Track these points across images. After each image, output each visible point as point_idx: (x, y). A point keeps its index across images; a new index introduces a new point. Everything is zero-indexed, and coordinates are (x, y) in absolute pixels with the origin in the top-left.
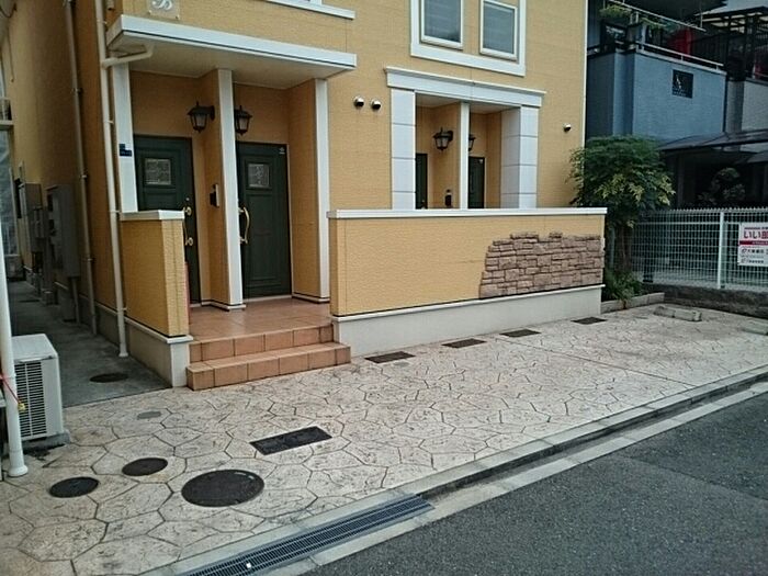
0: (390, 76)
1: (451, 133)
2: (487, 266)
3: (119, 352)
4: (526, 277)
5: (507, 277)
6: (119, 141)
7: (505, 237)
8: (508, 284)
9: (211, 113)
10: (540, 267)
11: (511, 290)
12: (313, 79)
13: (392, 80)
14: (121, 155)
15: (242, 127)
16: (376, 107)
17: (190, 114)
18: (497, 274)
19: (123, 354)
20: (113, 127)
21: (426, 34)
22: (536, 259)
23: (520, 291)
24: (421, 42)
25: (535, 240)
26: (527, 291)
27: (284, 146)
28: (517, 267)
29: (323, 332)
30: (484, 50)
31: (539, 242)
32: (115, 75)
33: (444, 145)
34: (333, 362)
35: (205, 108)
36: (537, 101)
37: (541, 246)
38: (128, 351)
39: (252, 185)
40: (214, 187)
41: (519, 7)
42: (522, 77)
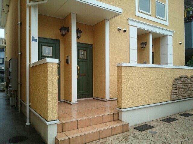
0: (129, 21)
1: (146, 43)
2: (173, 88)
3: (26, 123)
4: (185, 92)
5: (179, 92)
6: (32, 35)
7: (178, 77)
8: (180, 95)
9: (68, 30)
10: (189, 88)
11: (181, 97)
12: (105, 20)
13: (130, 23)
14: (32, 41)
15: (79, 36)
16: (125, 31)
17: (60, 30)
18: (177, 91)
19: (28, 124)
20: (30, 30)
21: (140, 9)
22: (187, 85)
23: (183, 98)
24: (139, 11)
25: (186, 78)
26: (185, 97)
27: (92, 45)
28: (182, 88)
29: (115, 115)
30: (157, 16)
31: (188, 79)
32: (32, 9)
33: (144, 47)
34: (121, 131)
35: (66, 28)
36: (172, 34)
37: (189, 81)
38: (30, 122)
39: (80, 58)
40: (68, 57)
41: (166, 4)
42: (168, 26)
